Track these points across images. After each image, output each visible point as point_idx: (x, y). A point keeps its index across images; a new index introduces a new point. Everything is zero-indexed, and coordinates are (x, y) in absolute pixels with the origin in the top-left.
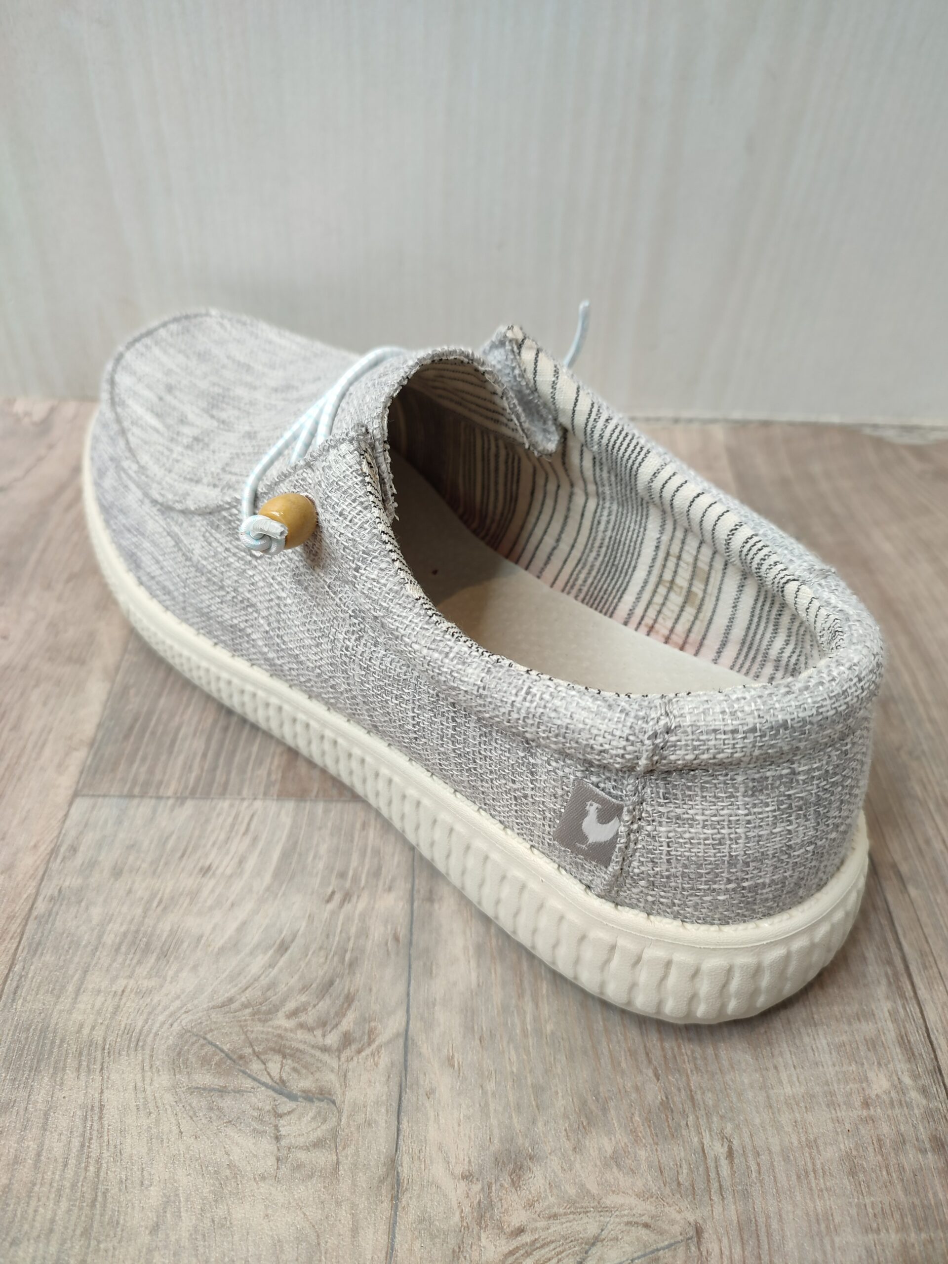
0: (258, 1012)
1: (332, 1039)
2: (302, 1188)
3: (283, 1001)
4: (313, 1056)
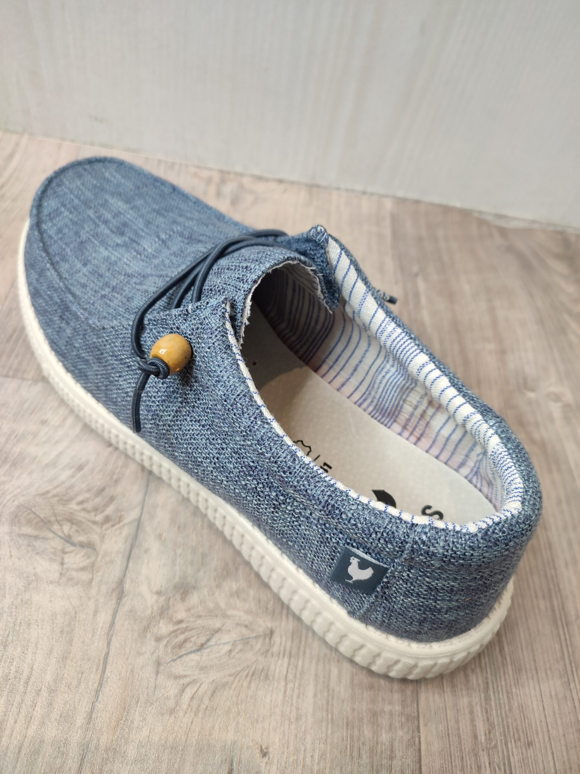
0: (62, 500)
2: (71, 589)
4: (88, 525)
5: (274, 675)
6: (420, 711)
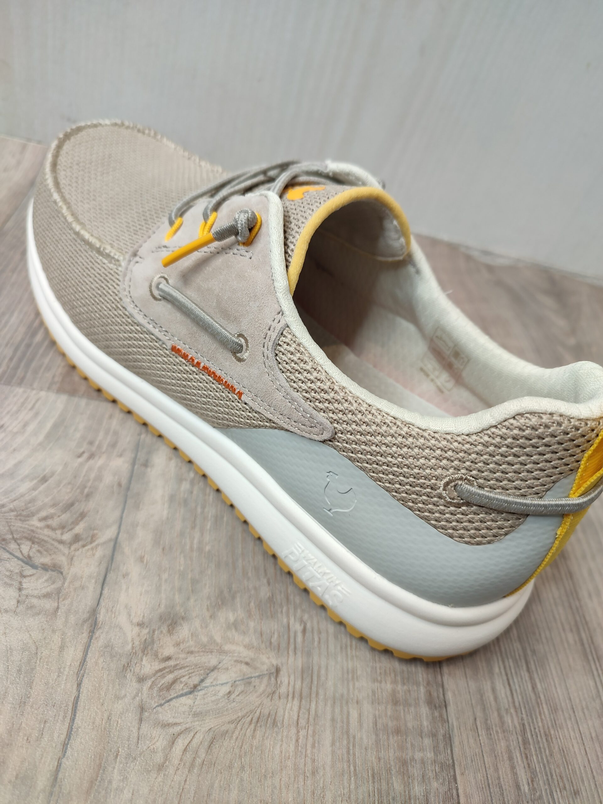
0: (20, 515)
1: (67, 537)
2: (32, 619)
3: (39, 510)
4: (52, 545)
5: (283, 721)
6: (455, 759)
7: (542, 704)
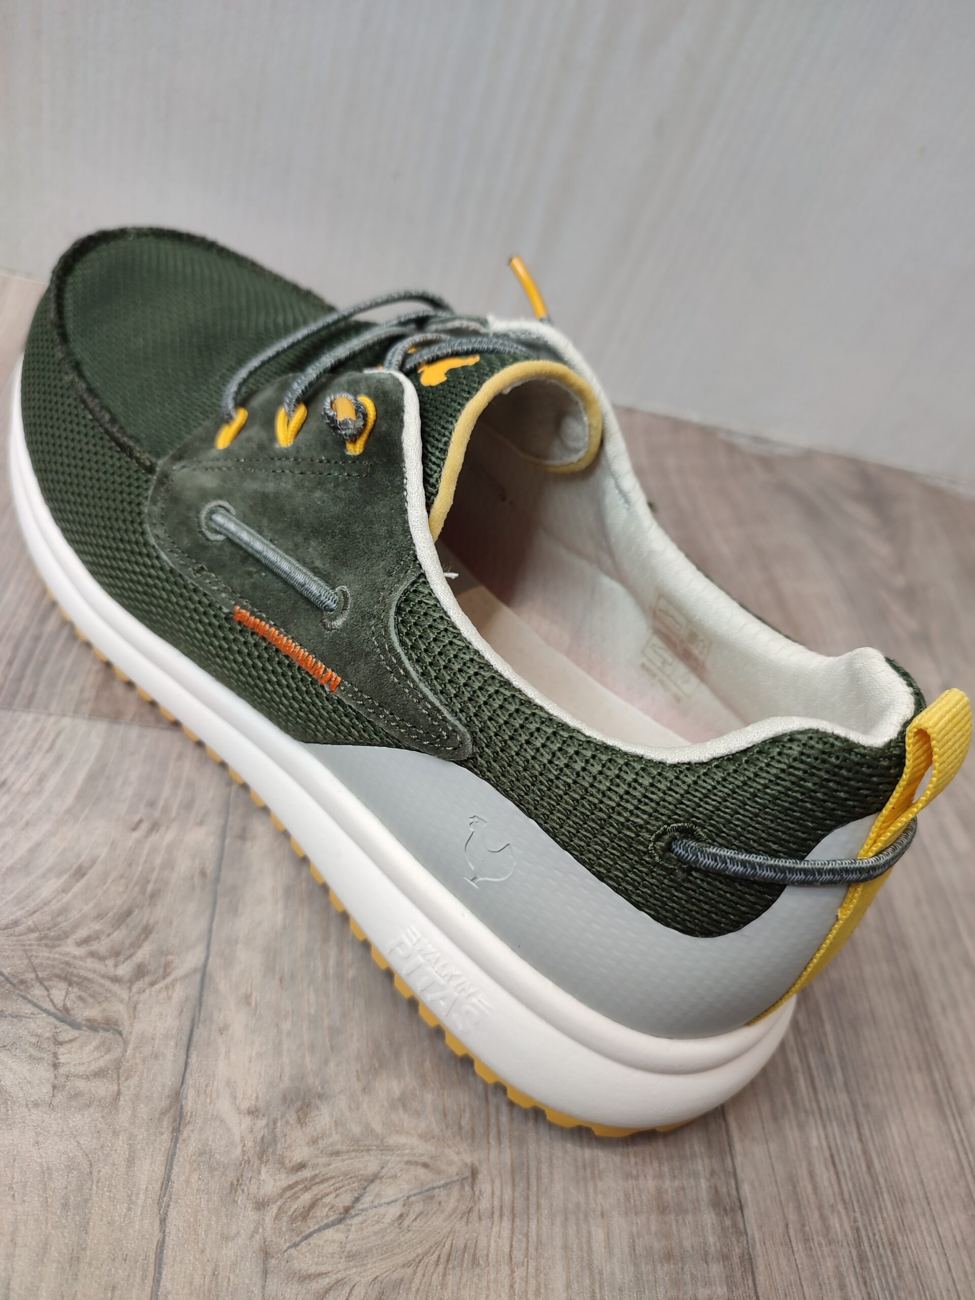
0: (46, 937)
1: (125, 970)
2: (79, 1117)
3: (75, 927)
4: (101, 985)
5: (488, 1256)
7: (882, 1194)
